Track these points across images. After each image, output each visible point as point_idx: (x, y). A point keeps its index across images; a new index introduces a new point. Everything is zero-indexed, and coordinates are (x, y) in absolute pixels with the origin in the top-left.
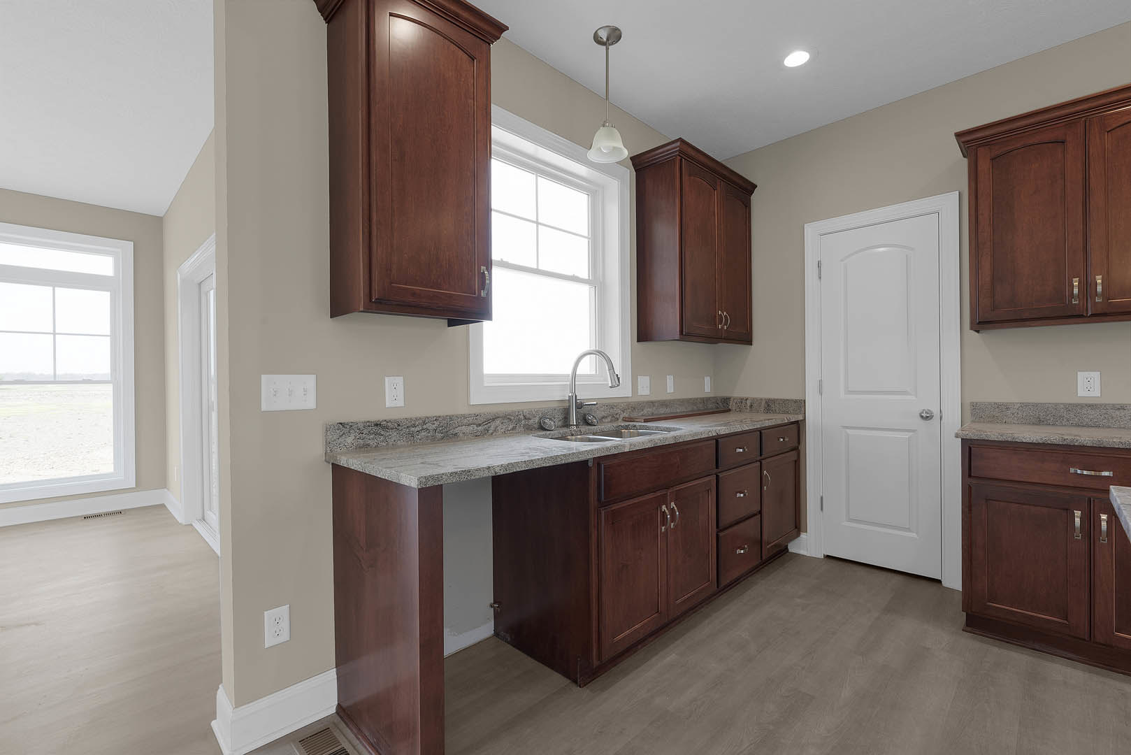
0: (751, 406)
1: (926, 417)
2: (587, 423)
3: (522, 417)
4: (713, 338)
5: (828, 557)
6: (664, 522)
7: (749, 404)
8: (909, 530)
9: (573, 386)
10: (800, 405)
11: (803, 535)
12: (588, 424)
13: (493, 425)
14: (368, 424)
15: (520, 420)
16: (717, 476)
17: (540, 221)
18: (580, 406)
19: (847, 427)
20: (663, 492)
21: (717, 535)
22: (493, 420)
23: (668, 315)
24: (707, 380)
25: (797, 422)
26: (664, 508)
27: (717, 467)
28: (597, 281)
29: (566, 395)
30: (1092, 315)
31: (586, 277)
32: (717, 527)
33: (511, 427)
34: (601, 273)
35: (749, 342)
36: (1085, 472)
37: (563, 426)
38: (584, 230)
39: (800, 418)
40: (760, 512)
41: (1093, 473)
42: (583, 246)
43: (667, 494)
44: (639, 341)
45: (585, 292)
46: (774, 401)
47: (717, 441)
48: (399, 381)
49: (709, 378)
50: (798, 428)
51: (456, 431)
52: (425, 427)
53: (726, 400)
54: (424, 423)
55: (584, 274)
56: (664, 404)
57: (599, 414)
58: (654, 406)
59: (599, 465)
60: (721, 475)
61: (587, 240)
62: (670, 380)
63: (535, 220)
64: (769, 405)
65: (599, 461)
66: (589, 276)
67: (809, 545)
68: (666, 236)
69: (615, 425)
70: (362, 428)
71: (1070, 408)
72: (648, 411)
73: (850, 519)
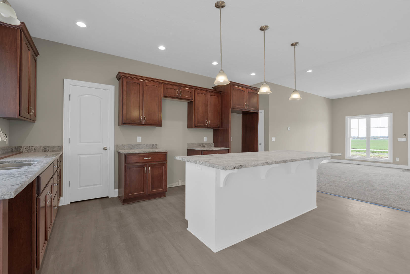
0: (35, 149)
1: (105, 149)
4: (28, 119)
5: (71, 203)
7: (33, 149)
8: (100, 184)
10: (61, 148)
11: (62, 197)
16: (53, 178)
19: (80, 155)
30: (144, 124)
35: (35, 121)
36: (147, 158)
39: (62, 152)
40: (57, 191)
41: (148, 158)
46: (47, 147)
47: (53, 164)
53: (19, 148)
64: (45, 149)
71: (136, 145)
73: (80, 187)
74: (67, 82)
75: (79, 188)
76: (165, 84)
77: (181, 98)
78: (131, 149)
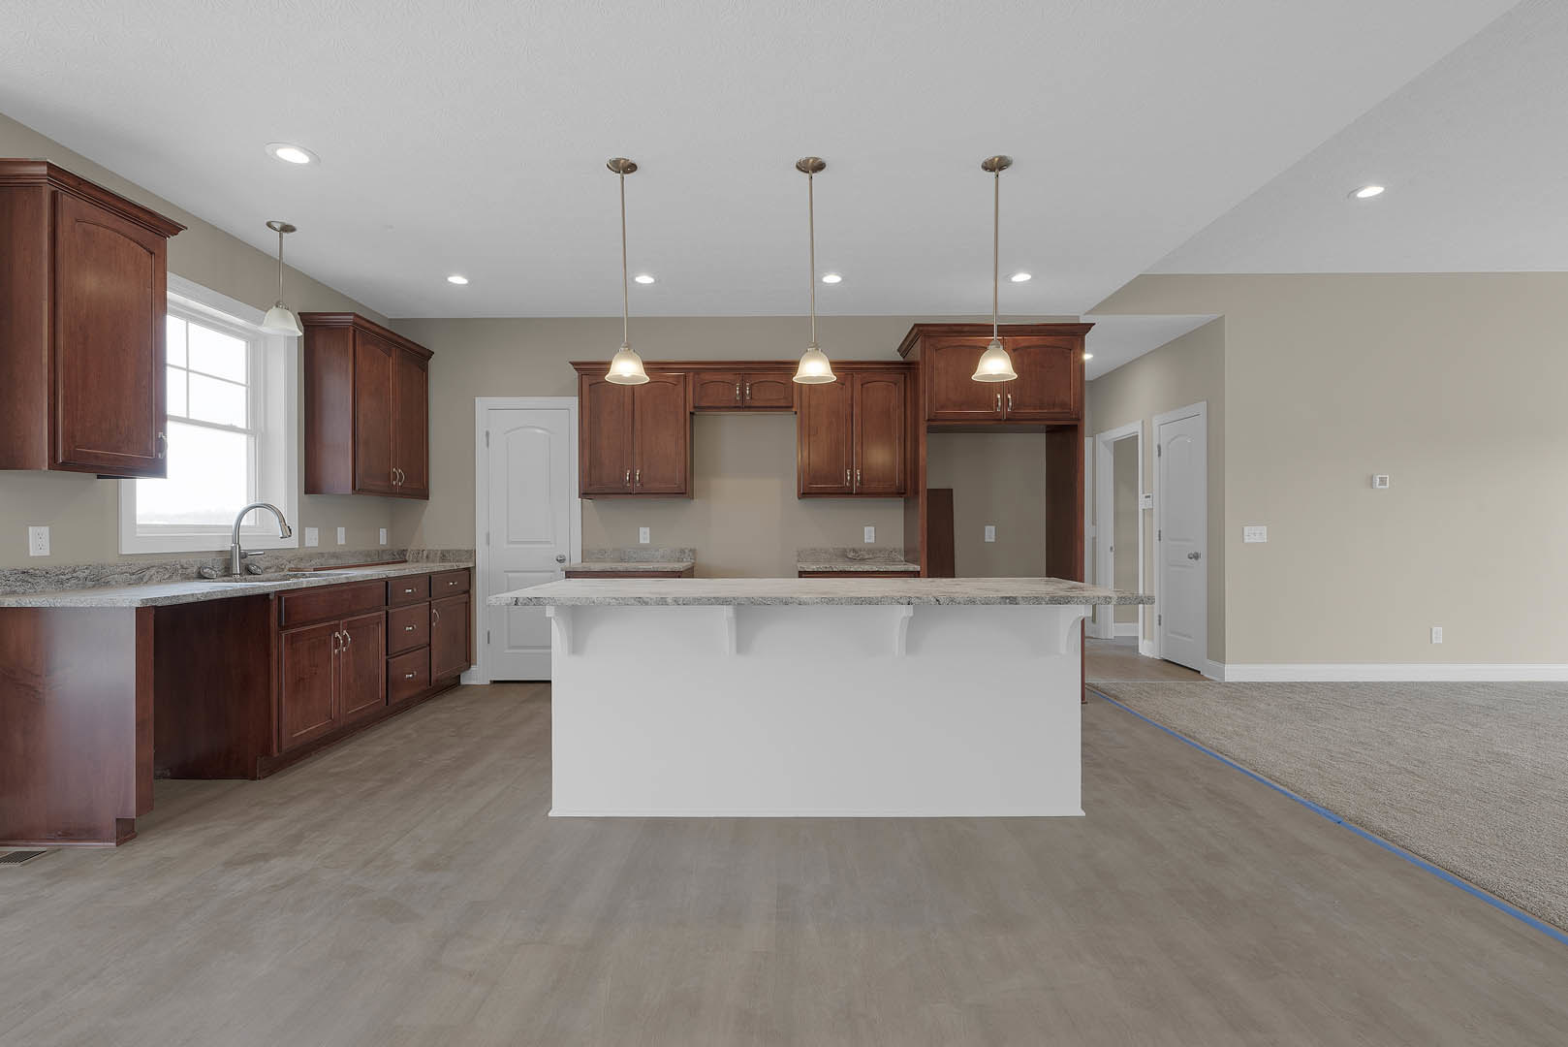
0: (427, 557)
1: (560, 560)
2: (249, 572)
3: (179, 567)
4: (389, 493)
5: (495, 682)
6: (337, 645)
7: (425, 555)
9: (236, 538)
10: (472, 554)
11: (473, 668)
12: (251, 573)
13: (148, 574)
14: (14, 572)
15: (176, 570)
16: (387, 613)
17: (191, 368)
18: (243, 556)
19: (510, 572)
20: (337, 622)
21: (387, 663)
22: (148, 568)
23: (339, 469)
24: (383, 532)
25: (468, 569)
26: (337, 634)
27: (387, 604)
28: (256, 430)
29: (228, 546)
30: (638, 492)
31: (243, 426)
32: (387, 655)
33: (167, 576)
34: (262, 425)
35: (427, 497)
37: (225, 576)
38: (241, 376)
39: (471, 565)
40: (430, 645)
42: (240, 395)
43: (339, 624)
44: (306, 493)
45: (241, 441)
46: (448, 551)
47: (387, 583)
48: (45, 530)
49: (384, 530)
50: (469, 572)
51: (109, 579)
52: (74, 575)
53: (403, 552)
54: (75, 572)
55: (242, 425)
56: (334, 555)
57: (263, 565)
58: (323, 557)
59: (280, 598)
60: (390, 611)
61: (244, 388)
62: (341, 532)
63: (185, 367)
64: (444, 556)
65: (279, 594)
66: (247, 426)
67: (478, 675)
68: (338, 390)
69: (281, 573)
70: (8, 574)
71: (636, 551)
72: (316, 562)
73: (510, 648)
74: (482, 404)
75: (507, 651)
76: (698, 372)
77: (749, 408)
78: (622, 560)
